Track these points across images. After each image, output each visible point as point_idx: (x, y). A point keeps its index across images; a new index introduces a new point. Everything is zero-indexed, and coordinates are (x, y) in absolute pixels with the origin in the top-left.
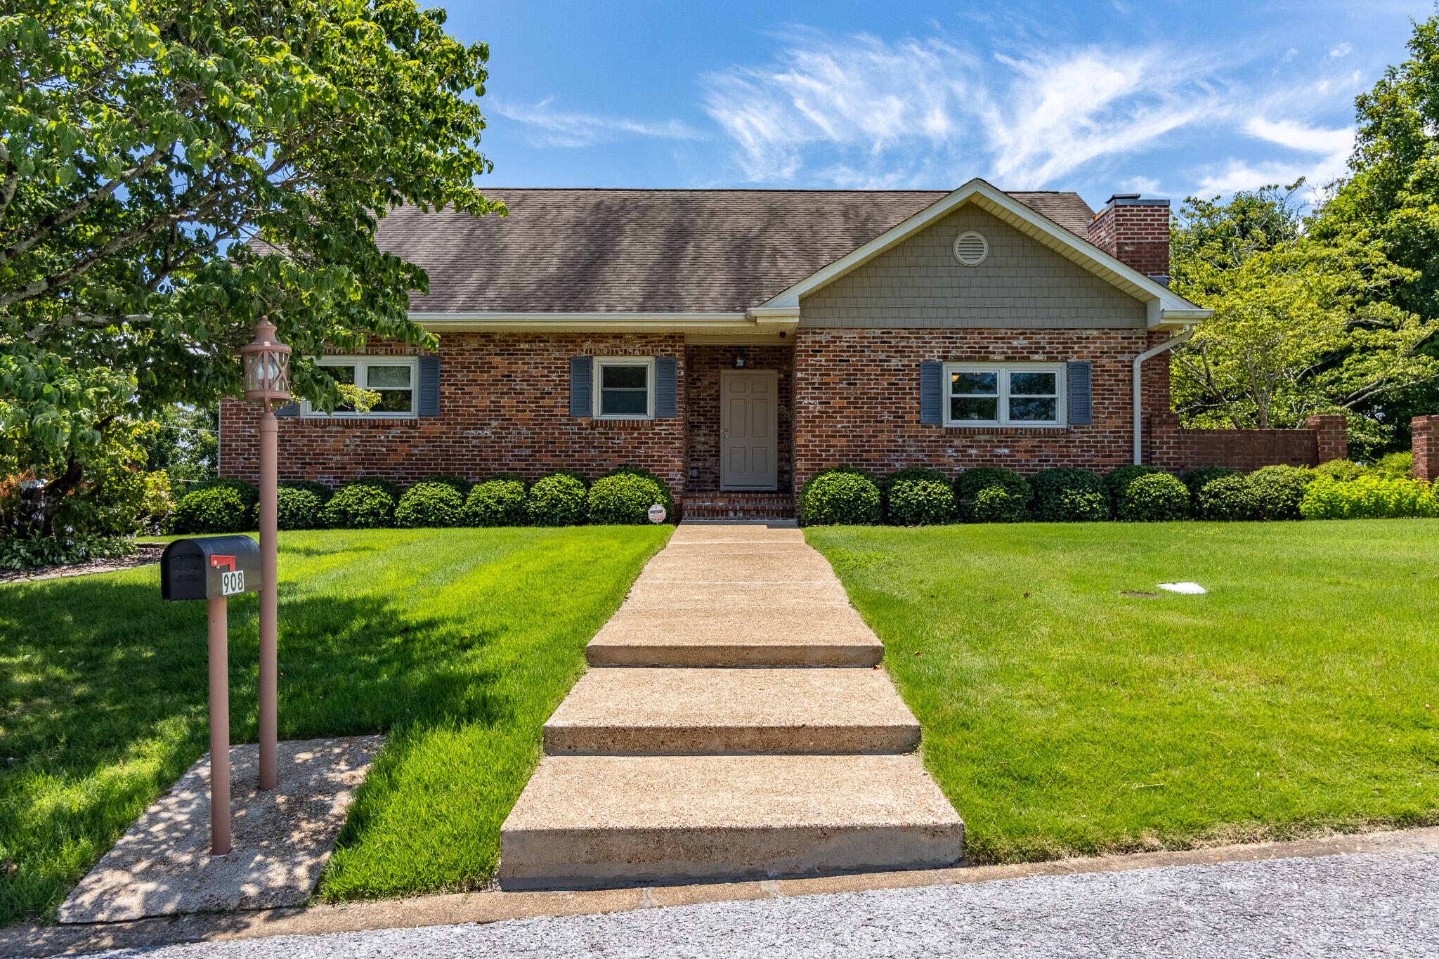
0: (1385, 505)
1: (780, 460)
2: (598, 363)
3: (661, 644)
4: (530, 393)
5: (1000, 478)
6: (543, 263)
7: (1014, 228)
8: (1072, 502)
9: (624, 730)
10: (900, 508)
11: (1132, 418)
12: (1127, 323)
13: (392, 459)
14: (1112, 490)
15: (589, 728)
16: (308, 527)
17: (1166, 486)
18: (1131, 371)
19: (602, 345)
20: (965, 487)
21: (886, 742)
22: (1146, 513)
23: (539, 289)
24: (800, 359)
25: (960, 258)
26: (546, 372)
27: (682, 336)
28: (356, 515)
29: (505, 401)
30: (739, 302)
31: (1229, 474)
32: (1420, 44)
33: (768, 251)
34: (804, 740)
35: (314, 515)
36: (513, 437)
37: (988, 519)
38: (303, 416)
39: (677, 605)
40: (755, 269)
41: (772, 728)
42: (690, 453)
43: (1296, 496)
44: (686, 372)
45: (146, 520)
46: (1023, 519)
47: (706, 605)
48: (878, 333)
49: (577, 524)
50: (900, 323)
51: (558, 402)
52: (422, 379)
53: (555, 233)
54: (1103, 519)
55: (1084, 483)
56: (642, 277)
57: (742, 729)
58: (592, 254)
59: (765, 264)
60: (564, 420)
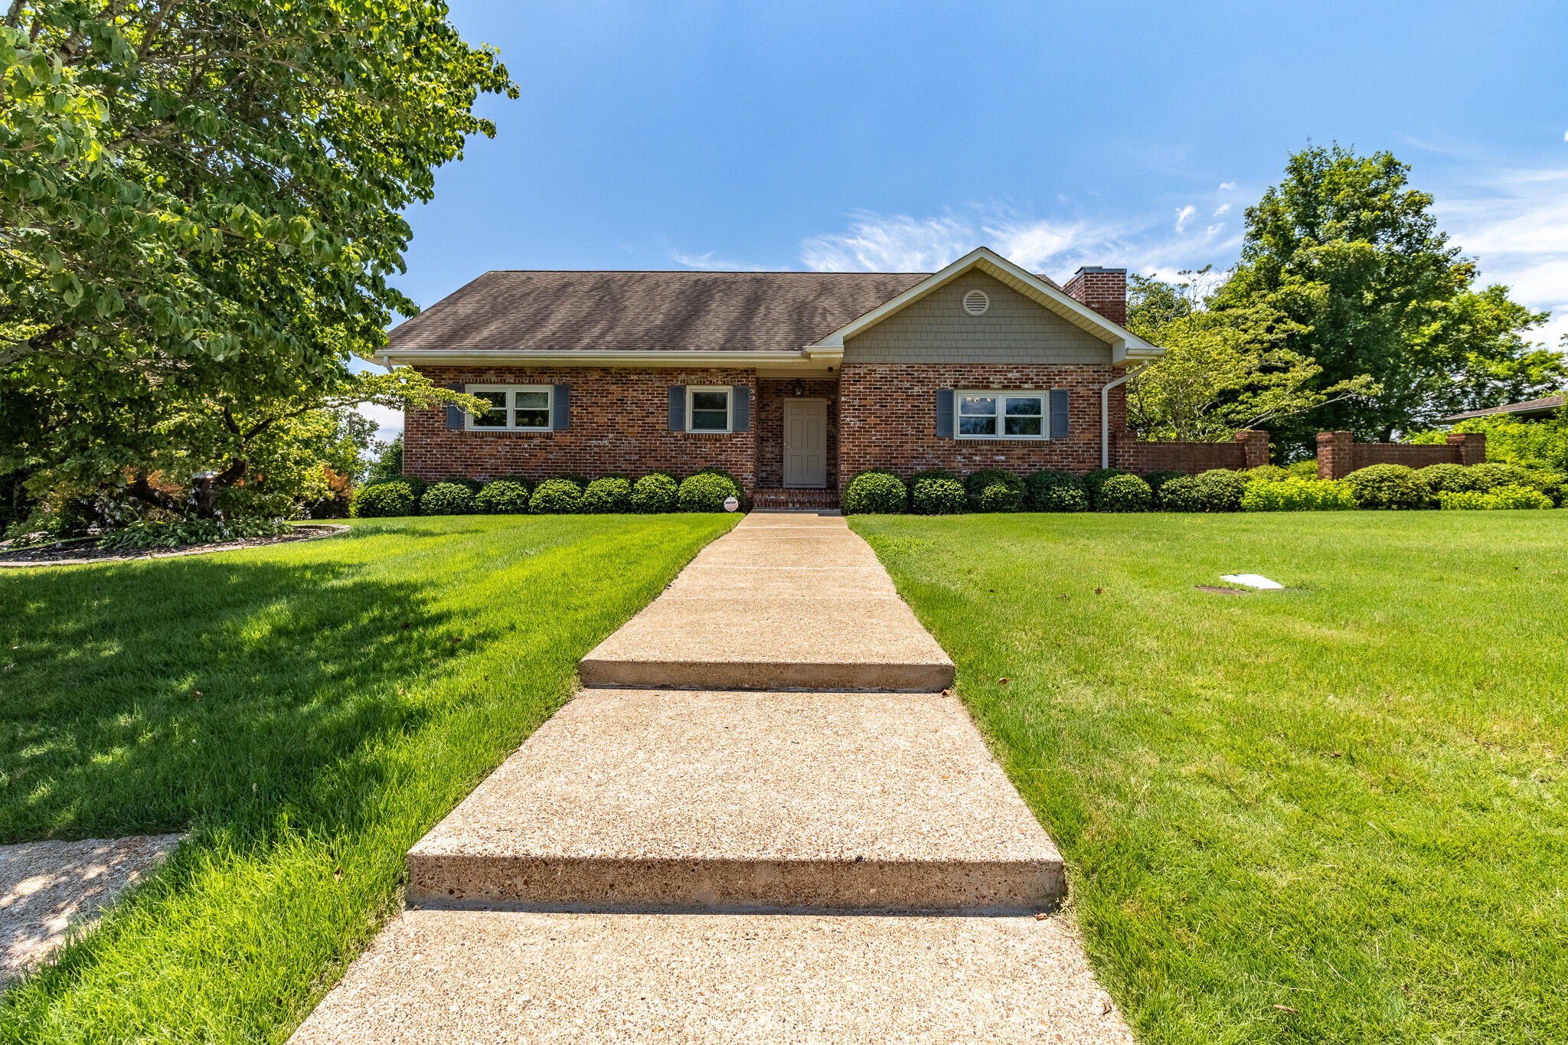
0: (1313, 500)
1: (828, 465)
2: (690, 391)
3: (673, 659)
4: (638, 412)
5: (1001, 477)
6: (652, 318)
7: (1008, 287)
8: (1059, 497)
9: (545, 862)
10: (923, 501)
11: (1101, 433)
12: (1096, 360)
13: (533, 462)
14: (1089, 488)
15: (485, 859)
16: (462, 513)
17: (1133, 485)
18: (1100, 397)
19: (693, 377)
20: (975, 485)
21: (1003, 889)
22: (1118, 506)
23: (646, 335)
24: (844, 386)
25: (968, 310)
26: (650, 397)
27: (754, 370)
28: (498, 504)
29: (619, 418)
30: (797, 344)
31: (1183, 475)
32: (1295, 169)
33: (820, 311)
34: (860, 885)
35: (467, 504)
36: (625, 446)
37: (992, 510)
38: (466, 430)
39: (718, 595)
40: (810, 322)
41: (803, 863)
42: (760, 459)
43: (1238, 493)
44: (757, 399)
45: (300, 507)
46: (1020, 510)
47: (748, 595)
48: (904, 367)
49: (667, 512)
50: (921, 360)
51: (660, 419)
52: (556, 402)
53: (663, 299)
54: (1083, 510)
55: (1068, 482)
56: (724, 327)
57: (751, 864)
58: (689, 312)
59: (817, 319)
60: (664, 433)
